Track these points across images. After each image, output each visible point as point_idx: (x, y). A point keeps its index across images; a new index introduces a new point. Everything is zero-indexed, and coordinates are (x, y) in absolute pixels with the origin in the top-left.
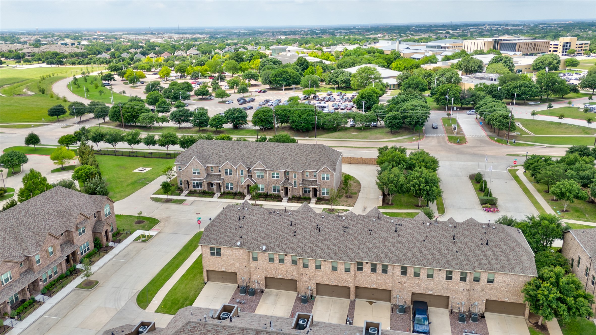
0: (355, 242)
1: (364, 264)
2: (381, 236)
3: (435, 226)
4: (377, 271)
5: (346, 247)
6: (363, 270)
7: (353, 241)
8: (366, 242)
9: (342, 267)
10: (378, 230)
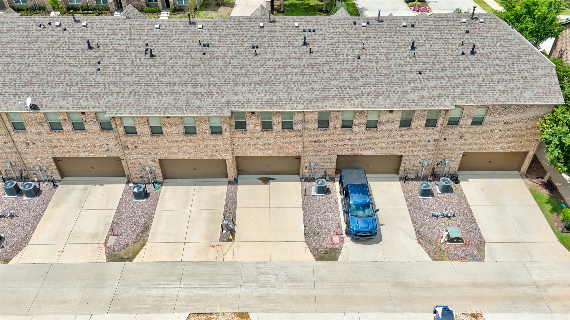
0: (227, 73)
1: (248, 116)
2: (278, 56)
3: (377, 28)
4: (274, 126)
5: (209, 85)
6: (248, 127)
7: (221, 70)
8: (248, 71)
9: (204, 125)
10: (269, 45)
